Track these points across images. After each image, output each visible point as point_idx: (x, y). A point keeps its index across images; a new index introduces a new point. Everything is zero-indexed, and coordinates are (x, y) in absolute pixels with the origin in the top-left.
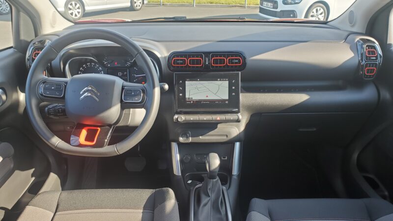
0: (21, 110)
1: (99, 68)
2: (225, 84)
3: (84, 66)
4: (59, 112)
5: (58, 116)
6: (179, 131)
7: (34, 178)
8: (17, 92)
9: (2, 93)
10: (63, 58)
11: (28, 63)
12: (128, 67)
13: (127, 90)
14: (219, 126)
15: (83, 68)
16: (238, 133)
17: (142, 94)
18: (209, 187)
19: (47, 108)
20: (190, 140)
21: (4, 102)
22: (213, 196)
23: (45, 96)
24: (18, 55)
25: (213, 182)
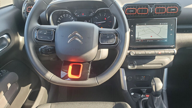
0: (21, 47)
1: (71, 17)
2: (166, 27)
3: (61, 16)
4: (49, 51)
5: (48, 54)
7: (31, 90)
8: (18, 36)
9: (8, 38)
10: (48, 11)
11: (23, 15)
12: (91, 17)
13: (103, 34)
14: (156, 57)
15: (61, 18)
16: (170, 62)
17: (116, 37)
18: (155, 103)
19: (40, 49)
20: (136, 67)
21: (9, 44)
23: (39, 40)
24: (17, 10)
25: (158, 98)
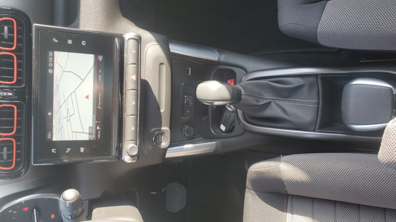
6: (150, 147)
18: (255, 103)
20: (165, 128)
22: (268, 97)
25: (246, 95)
